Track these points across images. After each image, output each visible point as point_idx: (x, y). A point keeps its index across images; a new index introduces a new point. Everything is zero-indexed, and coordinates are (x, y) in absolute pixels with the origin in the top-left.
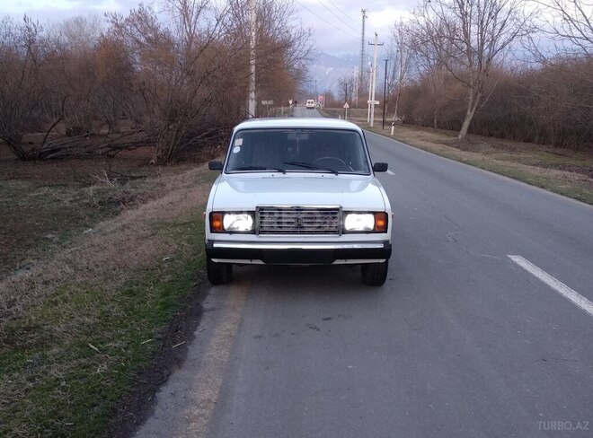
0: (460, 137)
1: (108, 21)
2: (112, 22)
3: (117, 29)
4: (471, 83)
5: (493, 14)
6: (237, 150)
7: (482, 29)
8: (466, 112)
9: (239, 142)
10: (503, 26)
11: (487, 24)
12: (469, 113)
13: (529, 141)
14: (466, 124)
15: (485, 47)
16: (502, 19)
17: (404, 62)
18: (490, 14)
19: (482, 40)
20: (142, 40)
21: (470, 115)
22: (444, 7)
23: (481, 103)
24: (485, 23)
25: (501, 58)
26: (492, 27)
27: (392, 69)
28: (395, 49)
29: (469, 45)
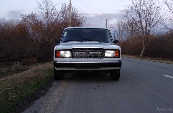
0: (141, 56)
1: (21, 17)
2: (23, 17)
3: (24, 20)
4: (144, 38)
5: (150, 16)
6: (65, 35)
7: (146, 21)
8: (142, 47)
9: (66, 33)
10: (153, 20)
11: (148, 19)
12: (143, 48)
13: (164, 57)
14: (143, 51)
15: (147, 26)
16: (153, 18)
17: (120, 33)
18: (148, 16)
19: (146, 24)
20: (33, 23)
21: (144, 48)
22: (133, 14)
23: (147, 45)
24: (147, 19)
25: (153, 30)
26: (149, 20)
27: (116, 36)
28: (117, 30)
29: (142, 26)
